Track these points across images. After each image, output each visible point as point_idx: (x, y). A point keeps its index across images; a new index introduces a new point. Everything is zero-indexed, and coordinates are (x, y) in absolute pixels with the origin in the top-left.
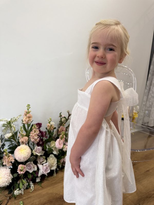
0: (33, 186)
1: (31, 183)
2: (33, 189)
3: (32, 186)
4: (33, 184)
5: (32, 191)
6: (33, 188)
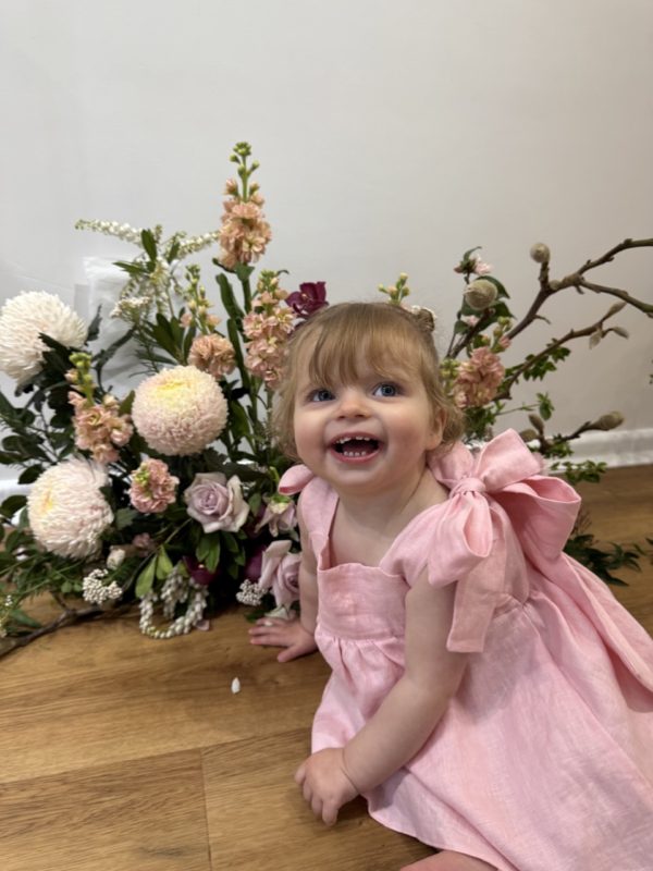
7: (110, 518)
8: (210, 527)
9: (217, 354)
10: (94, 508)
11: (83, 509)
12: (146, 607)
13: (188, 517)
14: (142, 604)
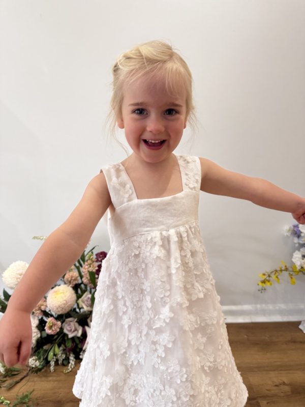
1: (72, 358)
3: (72, 364)
5: (67, 371)
6: (71, 367)
8: (71, 335)
10: (35, 332)
14: (51, 362)
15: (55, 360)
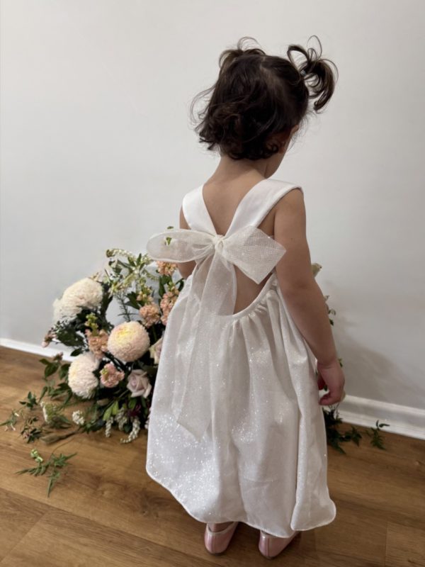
0: (136, 433)
1: (136, 425)
2: (130, 440)
3: (134, 433)
4: (139, 428)
5: (124, 441)
6: (132, 437)
7: (96, 385)
8: (135, 394)
9: (149, 315)
10: (90, 379)
11: (86, 379)
12: (109, 426)
13: (126, 389)
14: (107, 424)
15: (112, 422)
